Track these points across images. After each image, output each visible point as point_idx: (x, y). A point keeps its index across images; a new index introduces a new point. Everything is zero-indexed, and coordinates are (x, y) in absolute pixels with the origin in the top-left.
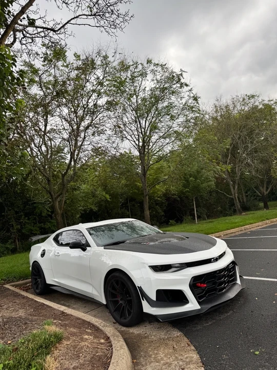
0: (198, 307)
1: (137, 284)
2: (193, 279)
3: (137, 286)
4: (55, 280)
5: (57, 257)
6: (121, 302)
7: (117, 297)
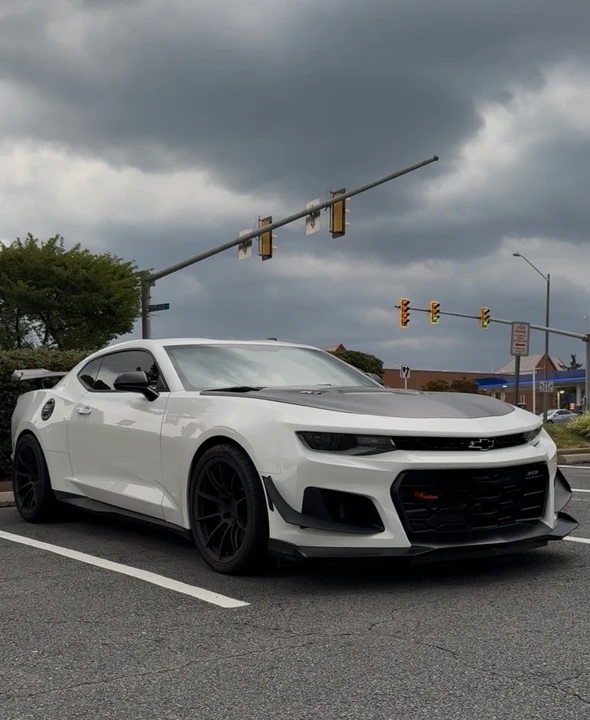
0: (404, 542)
1: (263, 470)
2: (403, 475)
3: (261, 475)
4: (75, 479)
5: (82, 418)
6: (224, 521)
7: (217, 511)
